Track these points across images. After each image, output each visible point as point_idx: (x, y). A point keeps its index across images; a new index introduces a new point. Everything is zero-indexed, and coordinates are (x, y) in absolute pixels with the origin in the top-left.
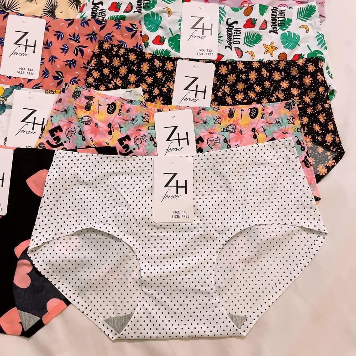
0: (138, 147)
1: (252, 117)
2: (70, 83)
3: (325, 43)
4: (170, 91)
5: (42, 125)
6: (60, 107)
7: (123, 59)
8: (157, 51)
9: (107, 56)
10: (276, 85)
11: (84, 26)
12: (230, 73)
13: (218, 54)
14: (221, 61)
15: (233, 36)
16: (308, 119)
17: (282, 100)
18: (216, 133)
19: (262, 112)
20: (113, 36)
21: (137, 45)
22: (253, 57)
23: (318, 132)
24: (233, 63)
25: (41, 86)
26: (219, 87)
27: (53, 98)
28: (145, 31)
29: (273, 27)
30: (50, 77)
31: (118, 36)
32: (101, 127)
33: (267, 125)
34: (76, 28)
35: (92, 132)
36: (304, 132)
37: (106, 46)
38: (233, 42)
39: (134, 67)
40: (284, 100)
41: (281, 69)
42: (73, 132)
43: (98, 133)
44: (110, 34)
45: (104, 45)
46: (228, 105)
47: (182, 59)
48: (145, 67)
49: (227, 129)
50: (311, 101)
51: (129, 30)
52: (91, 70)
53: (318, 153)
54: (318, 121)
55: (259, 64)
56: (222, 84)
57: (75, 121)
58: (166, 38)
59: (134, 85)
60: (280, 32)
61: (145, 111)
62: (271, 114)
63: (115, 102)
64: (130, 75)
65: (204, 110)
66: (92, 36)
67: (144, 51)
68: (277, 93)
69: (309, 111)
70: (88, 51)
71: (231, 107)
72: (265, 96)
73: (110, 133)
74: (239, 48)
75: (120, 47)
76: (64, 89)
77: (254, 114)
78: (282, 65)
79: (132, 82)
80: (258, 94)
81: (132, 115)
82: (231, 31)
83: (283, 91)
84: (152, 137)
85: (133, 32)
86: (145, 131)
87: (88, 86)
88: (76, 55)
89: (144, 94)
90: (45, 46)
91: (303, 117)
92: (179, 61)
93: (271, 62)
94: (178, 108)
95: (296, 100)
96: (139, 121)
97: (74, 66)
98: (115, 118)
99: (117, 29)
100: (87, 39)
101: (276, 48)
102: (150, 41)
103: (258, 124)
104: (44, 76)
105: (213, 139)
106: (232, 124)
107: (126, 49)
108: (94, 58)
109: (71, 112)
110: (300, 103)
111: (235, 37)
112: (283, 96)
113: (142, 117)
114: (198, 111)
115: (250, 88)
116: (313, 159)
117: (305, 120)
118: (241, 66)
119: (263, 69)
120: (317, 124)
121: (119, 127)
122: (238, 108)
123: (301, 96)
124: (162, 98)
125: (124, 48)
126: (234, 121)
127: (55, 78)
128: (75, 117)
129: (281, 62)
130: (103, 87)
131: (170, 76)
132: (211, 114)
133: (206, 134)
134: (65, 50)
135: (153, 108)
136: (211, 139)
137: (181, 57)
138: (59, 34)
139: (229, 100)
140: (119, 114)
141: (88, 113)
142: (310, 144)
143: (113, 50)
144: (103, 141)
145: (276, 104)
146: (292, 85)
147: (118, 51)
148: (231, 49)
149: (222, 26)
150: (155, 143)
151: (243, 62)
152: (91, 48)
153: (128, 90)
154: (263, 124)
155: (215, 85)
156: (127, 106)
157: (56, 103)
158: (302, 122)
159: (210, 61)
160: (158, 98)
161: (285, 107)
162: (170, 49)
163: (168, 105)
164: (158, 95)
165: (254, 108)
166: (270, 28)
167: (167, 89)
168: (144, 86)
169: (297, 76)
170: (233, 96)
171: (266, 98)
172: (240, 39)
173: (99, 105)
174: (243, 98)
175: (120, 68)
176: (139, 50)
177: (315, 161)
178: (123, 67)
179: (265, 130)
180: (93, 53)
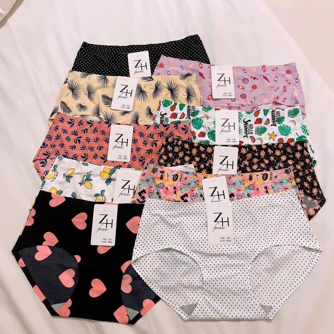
0: (193, 201)
1: (264, 180)
2: (150, 163)
3: (307, 131)
4: (211, 165)
5: (134, 189)
6: (144, 178)
7: (181, 147)
8: (201, 141)
9: (170, 146)
10: (278, 159)
11: (156, 129)
12: (248, 153)
13: (240, 141)
14: (242, 145)
15: (248, 129)
16: (300, 179)
17: (282, 168)
18: (242, 190)
19: (271, 176)
20: (174, 133)
21: (189, 138)
22: (262, 141)
23: (307, 187)
24: (249, 147)
25: (132, 166)
26: (242, 162)
27: (139, 173)
28: (193, 129)
29: (273, 122)
30: (137, 160)
31: (177, 134)
32: (170, 190)
33: (274, 184)
34: (151, 130)
35: (164, 193)
36: (298, 188)
37: (170, 140)
38: (248, 133)
39: (188, 152)
40: (284, 168)
41: (280, 148)
42: (153, 193)
43: (168, 193)
44: (172, 132)
45: (169, 139)
46: (248, 172)
47: (217, 145)
48: (194, 151)
49: (248, 188)
50: (301, 168)
51: (183, 129)
52: (161, 155)
53: (308, 201)
54: (306, 180)
55: (266, 146)
56: (243, 160)
57: (154, 186)
58: (206, 133)
59: (188, 163)
60: (278, 125)
61: (196, 179)
62: (276, 177)
63: (177, 173)
64: (185, 157)
65: (233, 176)
66: (161, 134)
67: (193, 142)
68: (279, 163)
69: (301, 174)
70: (159, 143)
71: (250, 174)
72: (271, 166)
73: (175, 193)
74: (252, 137)
75: (178, 140)
76: (146, 167)
77: (265, 177)
78: (281, 146)
79: (187, 161)
80: (266, 165)
81: (188, 181)
82: (247, 126)
83: (283, 162)
84: (201, 194)
85: (186, 131)
86: (197, 191)
87: (160, 164)
88: (153, 146)
89: (195, 168)
90: (133, 142)
91: (297, 178)
92: (215, 146)
93: (274, 144)
94: (217, 175)
95: (292, 168)
96: (193, 184)
97: (151, 153)
98: (178, 183)
99: (176, 129)
100: (158, 136)
101: (276, 135)
102: (197, 135)
103: (268, 184)
104: (134, 159)
105: (240, 194)
106: (252, 185)
107: (182, 141)
108: (163, 147)
109: (151, 181)
110: (294, 170)
111: (249, 130)
112: (283, 166)
113: (195, 182)
114: (229, 177)
115: (262, 161)
116: (305, 205)
117: (298, 180)
118: (254, 148)
119: (269, 149)
120: (306, 183)
121: (180, 189)
122: (255, 174)
123: (294, 165)
124: (206, 170)
125: (181, 141)
126: (253, 182)
127: (140, 161)
128: (154, 184)
129: (280, 144)
130: (169, 165)
131: (210, 156)
132: (238, 179)
133: (235, 191)
134: (145, 143)
135: (201, 176)
136: (239, 194)
137: (217, 144)
138: (141, 134)
139: (248, 169)
140: (180, 181)
141: (162, 181)
142: (303, 196)
143: (174, 142)
144: (171, 198)
145: (279, 171)
146: (288, 158)
147: (177, 142)
148: (248, 138)
149: (241, 124)
150: (204, 198)
151: (256, 146)
152: (161, 142)
153: (185, 166)
154: (271, 184)
155: (239, 160)
156: (185, 175)
157: (142, 176)
158: (296, 181)
159: (235, 146)
160: (204, 170)
161: (285, 172)
162: (209, 140)
163: (210, 174)
164: (203, 168)
165: (265, 174)
166: (271, 123)
167: (209, 164)
168: (194, 163)
169: (291, 153)
170: (251, 167)
171: (272, 167)
172: (252, 131)
173: (168, 176)
174: (257, 168)
175: (179, 153)
176: (190, 142)
177: (306, 206)
178: (181, 152)
179: (273, 188)
180: (162, 144)
